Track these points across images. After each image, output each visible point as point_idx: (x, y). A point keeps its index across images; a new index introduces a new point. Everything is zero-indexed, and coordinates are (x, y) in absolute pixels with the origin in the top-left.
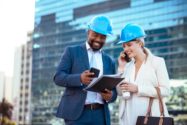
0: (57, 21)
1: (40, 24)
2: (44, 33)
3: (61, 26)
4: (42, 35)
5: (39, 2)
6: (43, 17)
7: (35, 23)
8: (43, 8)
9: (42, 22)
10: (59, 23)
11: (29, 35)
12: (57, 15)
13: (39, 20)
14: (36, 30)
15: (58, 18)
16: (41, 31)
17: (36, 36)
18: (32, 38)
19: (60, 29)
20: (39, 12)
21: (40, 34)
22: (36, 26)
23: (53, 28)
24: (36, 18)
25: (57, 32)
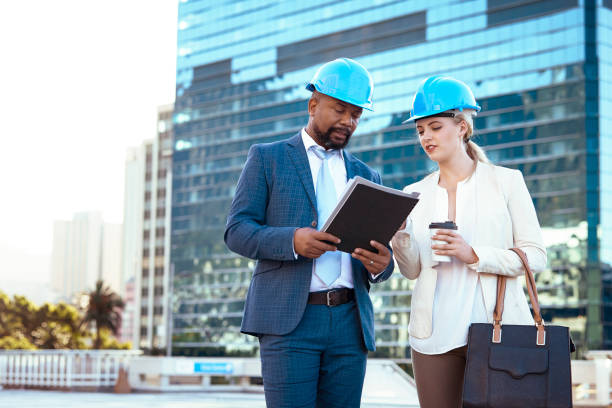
0: (236, 79)
1: (191, 88)
2: (201, 113)
3: (246, 93)
4: (197, 116)
5: (187, 30)
6: (197, 69)
7: (179, 87)
8: (200, 45)
9: (195, 82)
10: (242, 85)
11: (163, 116)
12: (236, 65)
13: (188, 77)
14: (180, 104)
15: (237, 72)
16: (194, 107)
17: (182, 118)
18: (170, 127)
19: (242, 100)
20: (188, 56)
21: (191, 114)
22: (181, 92)
23: (225, 98)
24: (179, 72)
25: (236, 108)
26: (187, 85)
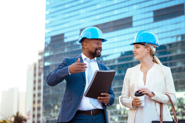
0: (66, 41)
1: (50, 44)
2: (54, 52)
3: (69, 45)
4: (52, 53)
5: (48, 23)
6: (52, 37)
7: (46, 43)
8: (53, 29)
9: (51, 42)
10: (68, 43)
11: (40, 54)
12: (66, 35)
13: (49, 40)
14: (46, 50)
15: (66, 38)
16: (51, 50)
17: (47, 54)
18: (43, 57)
19: (68, 48)
20: (49, 33)
21: (50, 53)
22: (46, 45)
23: (62, 47)
24: (46, 38)
25: (66, 50)
26: (49, 43)
